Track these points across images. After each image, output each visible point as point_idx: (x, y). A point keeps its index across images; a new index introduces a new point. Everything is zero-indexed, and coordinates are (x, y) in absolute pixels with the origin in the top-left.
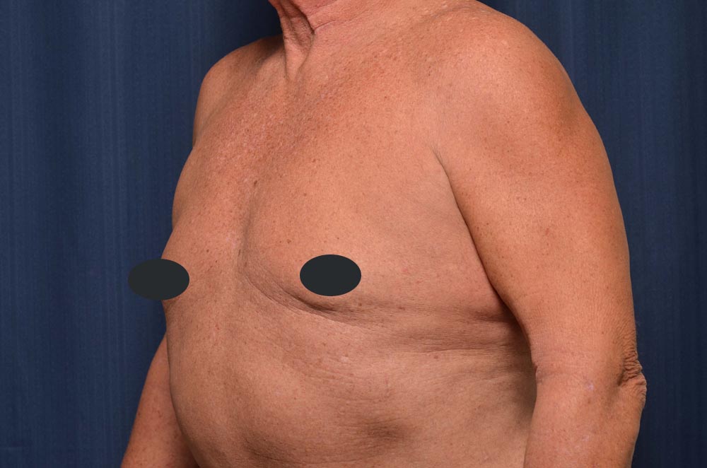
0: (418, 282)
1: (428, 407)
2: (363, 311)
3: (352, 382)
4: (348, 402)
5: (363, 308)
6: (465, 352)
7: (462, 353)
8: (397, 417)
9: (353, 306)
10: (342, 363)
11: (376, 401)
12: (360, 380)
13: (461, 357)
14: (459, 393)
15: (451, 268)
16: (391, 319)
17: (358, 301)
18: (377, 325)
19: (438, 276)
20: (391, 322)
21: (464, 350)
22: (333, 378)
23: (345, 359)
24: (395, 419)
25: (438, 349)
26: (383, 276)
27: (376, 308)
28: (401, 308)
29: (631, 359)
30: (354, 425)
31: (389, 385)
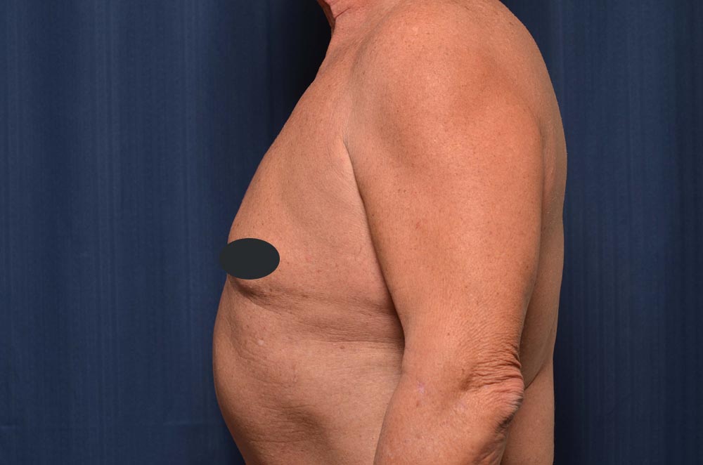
0: (319, 271)
1: (333, 396)
2: (274, 296)
3: (266, 365)
4: (265, 384)
5: (273, 293)
6: (373, 344)
7: (369, 345)
8: (306, 404)
9: (266, 291)
10: (260, 346)
11: (286, 385)
12: (272, 364)
13: (369, 349)
14: (368, 385)
15: (349, 259)
16: (297, 306)
17: (269, 287)
18: (286, 311)
19: (337, 266)
20: (297, 309)
21: (372, 343)
22: (253, 359)
23: (261, 342)
24: (305, 405)
25: (343, 340)
26: (288, 263)
27: (283, 294)
28: (304, 296)
29: (487, 364)
30: (274, 408)
31: (296, 371)
